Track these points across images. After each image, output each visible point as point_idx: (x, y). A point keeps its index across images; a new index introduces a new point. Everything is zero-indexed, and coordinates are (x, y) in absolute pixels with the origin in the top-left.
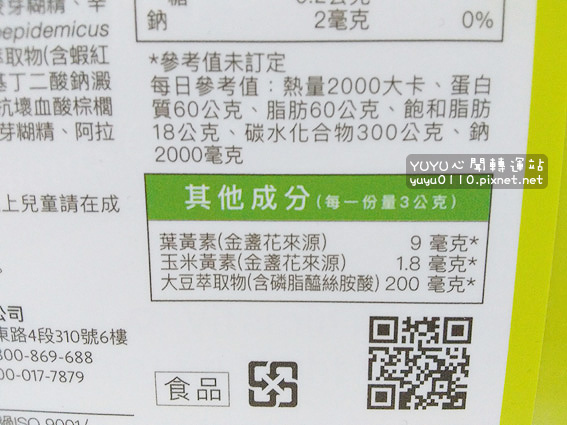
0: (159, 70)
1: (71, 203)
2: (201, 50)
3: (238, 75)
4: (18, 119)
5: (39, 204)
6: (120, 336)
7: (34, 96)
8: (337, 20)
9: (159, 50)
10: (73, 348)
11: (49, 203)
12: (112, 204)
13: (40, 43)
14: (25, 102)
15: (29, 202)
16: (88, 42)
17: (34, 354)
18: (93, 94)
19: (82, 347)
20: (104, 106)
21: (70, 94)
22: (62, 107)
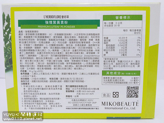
0: (104, 60)
1: (94, 74)
2: (109, 58)
3: (113, 60)
4: (89, 65)
5: (90, 74)
6: (98, 89)
7: (91, 62)
8: (124, 55)
9: (105, 58)
10: (92, 90)
11: (91, 74)
12: (98, 74)
13: (92, 57)
14: (90, 63)
15: (89, 74)
16: (97, 57)
17: (88, 91)
18: (97, 62)
19: (94, 90)
20: (98, 63)
21: (95, 62)
22: (94, 64)
